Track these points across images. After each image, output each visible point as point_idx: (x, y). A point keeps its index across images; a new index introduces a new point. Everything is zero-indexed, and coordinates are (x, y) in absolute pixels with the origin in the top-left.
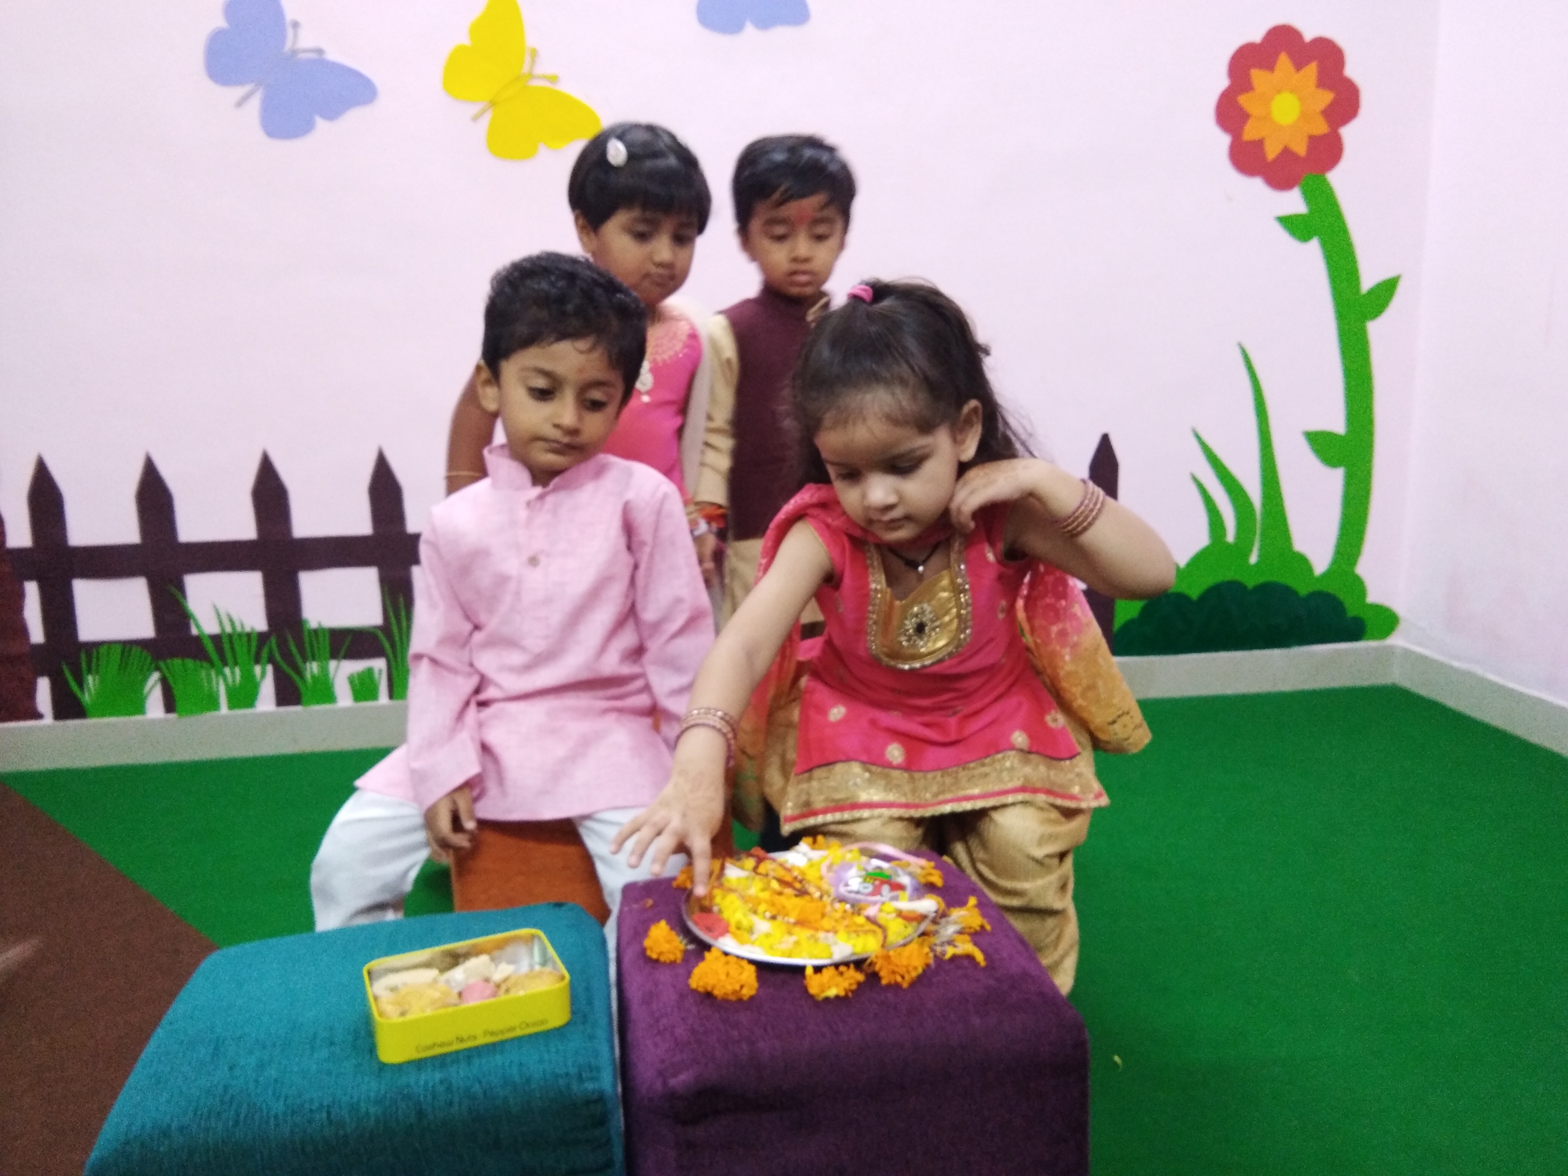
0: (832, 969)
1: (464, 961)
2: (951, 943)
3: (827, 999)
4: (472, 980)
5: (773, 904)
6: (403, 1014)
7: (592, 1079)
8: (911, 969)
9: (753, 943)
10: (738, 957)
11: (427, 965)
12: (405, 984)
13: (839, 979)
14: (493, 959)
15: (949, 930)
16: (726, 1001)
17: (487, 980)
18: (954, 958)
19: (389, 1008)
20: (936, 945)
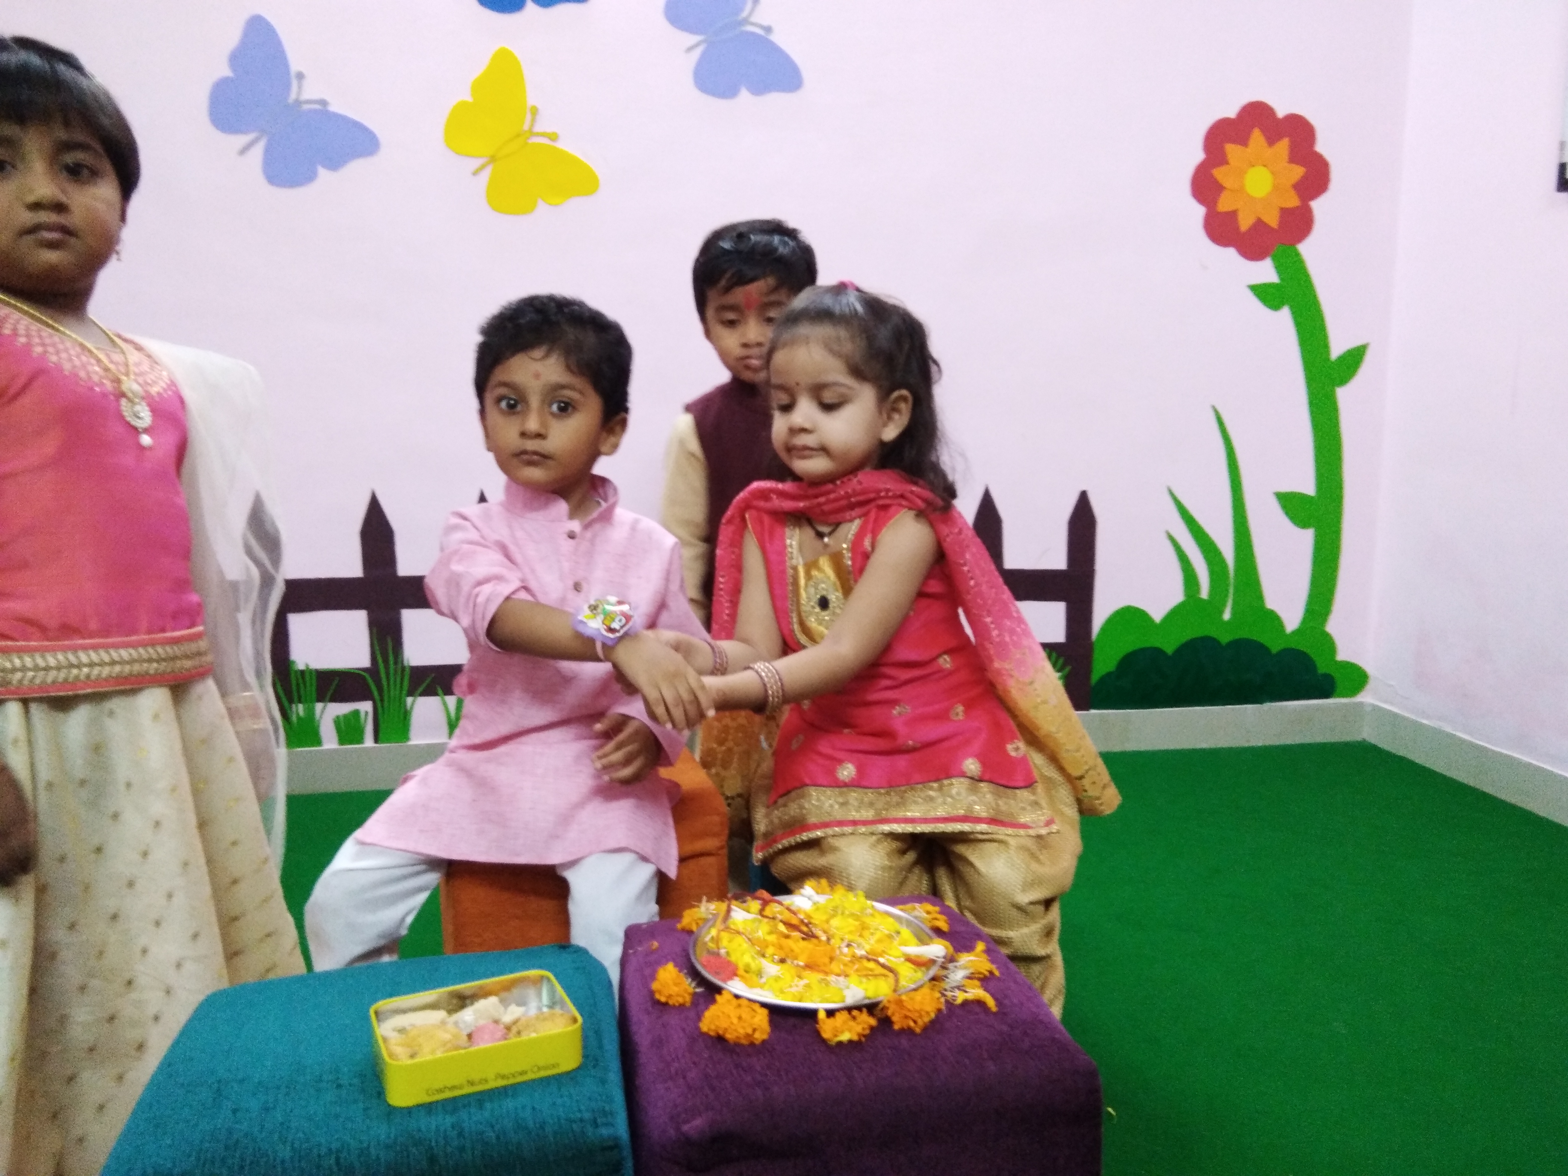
0: (845, 1014)
1: (472, 1004)
2: (960, 988)
3: (840, 1043)
4: (482, 1022)
5: (781, 948)
6: (412, 1056)
7: (606, 1125)
8: (923, 1013)
9: (762, 987)
10: (750, 1000)
11: (433, 1006)
12: (413, 1025)
13: (852, 1023)
14: (502, 1001)
15: (957, 976)
16: (737, 1045)
17: (496, 1022)
18: (966, 1003)
19: (399, 1050)
20: (946, 990)
